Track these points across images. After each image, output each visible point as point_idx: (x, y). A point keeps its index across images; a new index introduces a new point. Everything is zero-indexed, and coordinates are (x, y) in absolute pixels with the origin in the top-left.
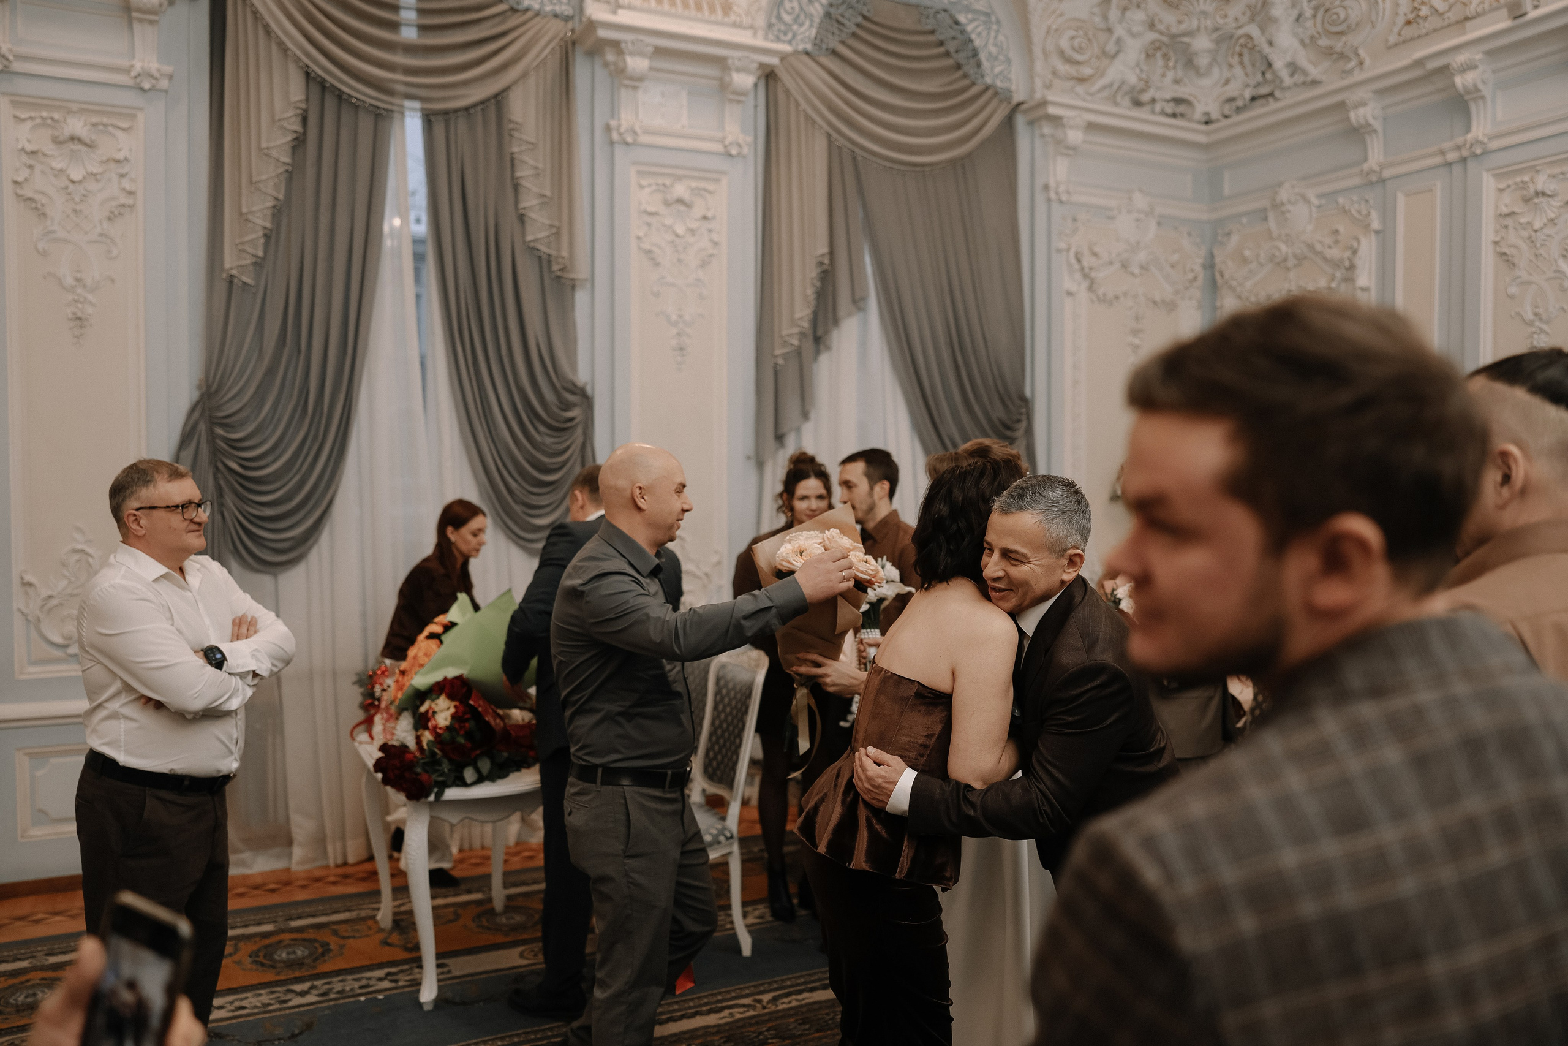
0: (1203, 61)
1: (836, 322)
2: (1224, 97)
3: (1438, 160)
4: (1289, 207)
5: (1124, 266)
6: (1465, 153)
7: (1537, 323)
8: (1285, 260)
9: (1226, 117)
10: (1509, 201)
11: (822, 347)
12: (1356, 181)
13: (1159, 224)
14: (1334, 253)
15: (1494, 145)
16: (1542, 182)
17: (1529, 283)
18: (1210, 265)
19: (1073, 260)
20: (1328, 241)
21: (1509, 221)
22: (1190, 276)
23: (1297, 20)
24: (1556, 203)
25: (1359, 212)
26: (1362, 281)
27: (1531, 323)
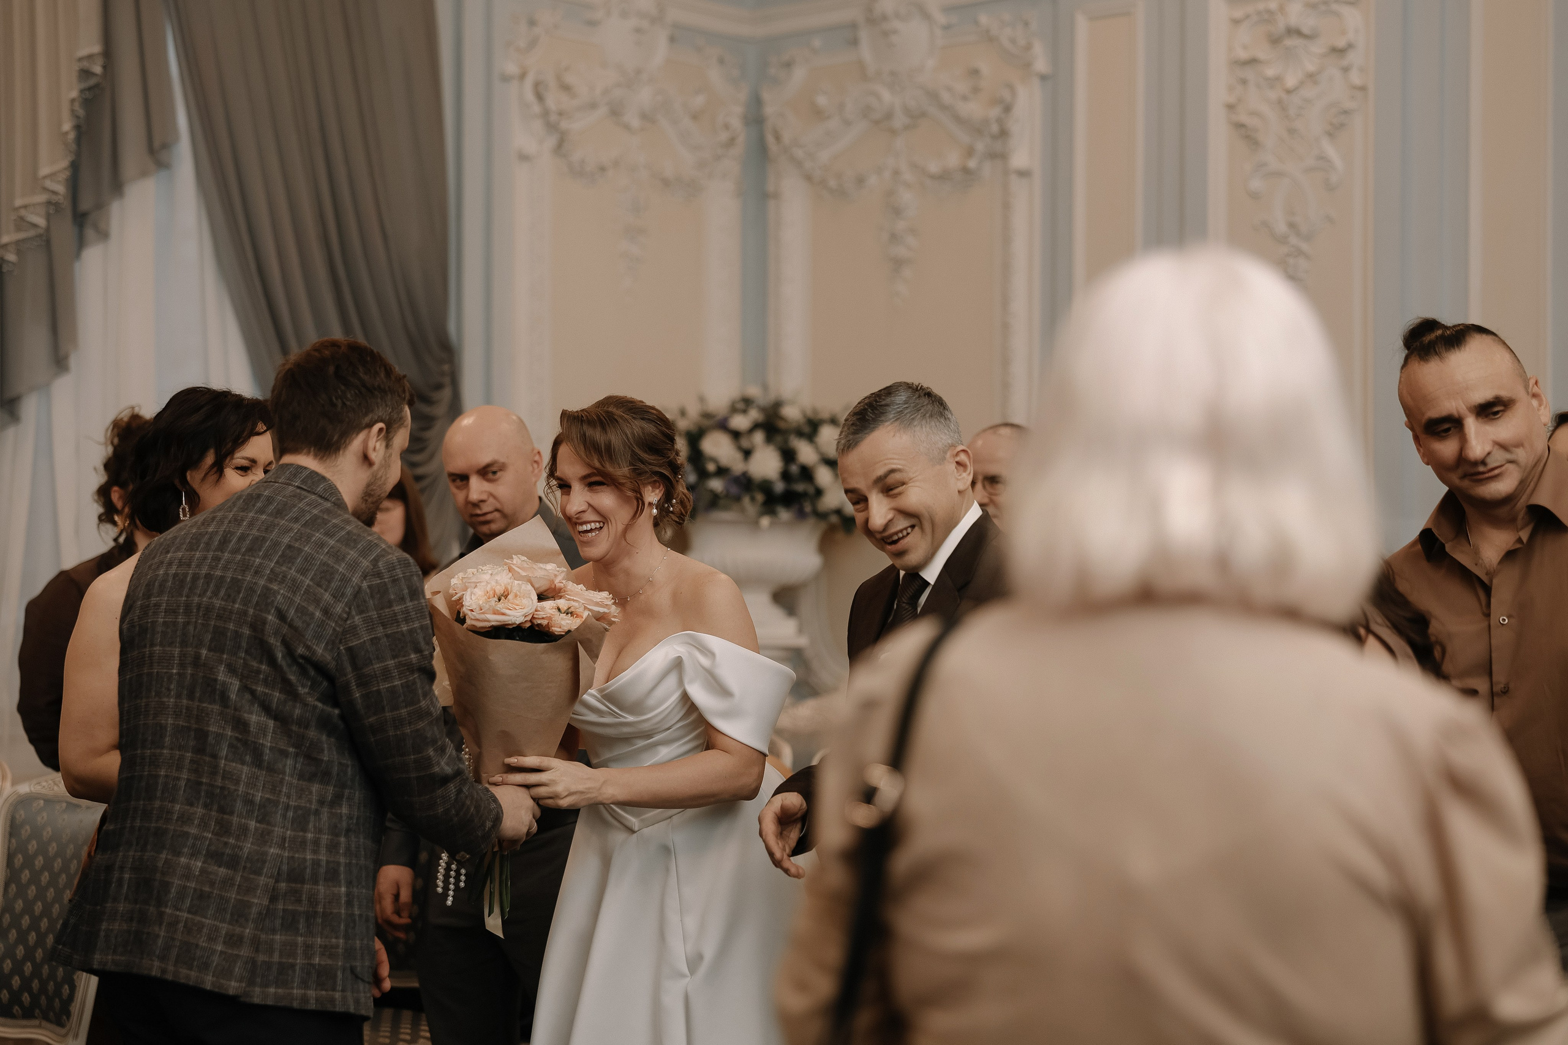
1: (117, 187)
4: (896, 24)
5: (615, 112)
7: (1294, 240)
8: (889, 116)
10: (1248, 41)
11: (90, 233)
13: (672, 39)
14: (974, 109)
16: (1295, 13)
17: (1279, 174)
18: (755, 118)
19: (530, 96)
20: (962, 87)
21: (1249, 74)
22: (724, 136)
24: (1317, 48)
25: (1013, 41)
26: (1020, 158)
27: (1282, 240)
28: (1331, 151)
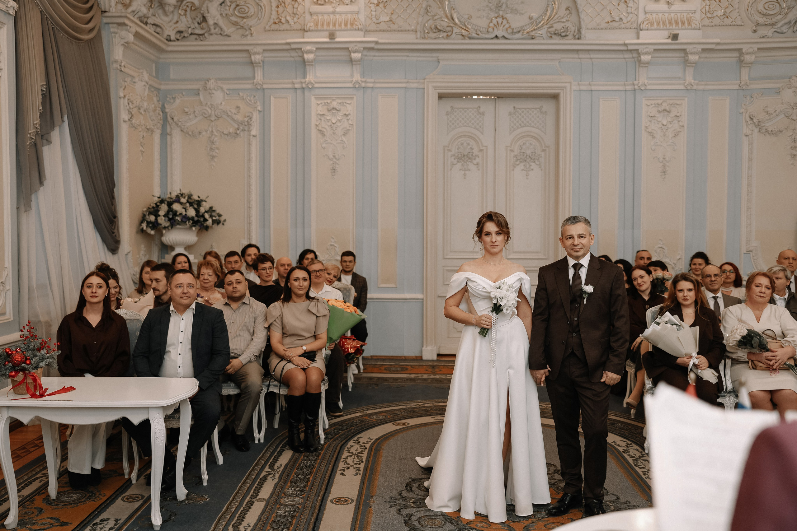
0: (169, 9)
1: (53, 127)
2: (177, 29)
3: (290, 86)
4: (213, 91)
6: (304, 86)
7: (334, 160)
8: (210, 116)
9: (178, 40)
10: (322, 110)
11: (46, 141)
12: (249, 86)
13: (149, 89)
14: (239, 117)
15: (317, 85)
16: (334, 104)
17: (331, 143)
18: (164, 112)
19: (127, 104)
20: (234, 111)
21: (322, 118)
23: (221, 4)
24: (341, 114)
25: (250, 101)
26: (253, 132)
27: (332, 160)
28: (344, 139)
